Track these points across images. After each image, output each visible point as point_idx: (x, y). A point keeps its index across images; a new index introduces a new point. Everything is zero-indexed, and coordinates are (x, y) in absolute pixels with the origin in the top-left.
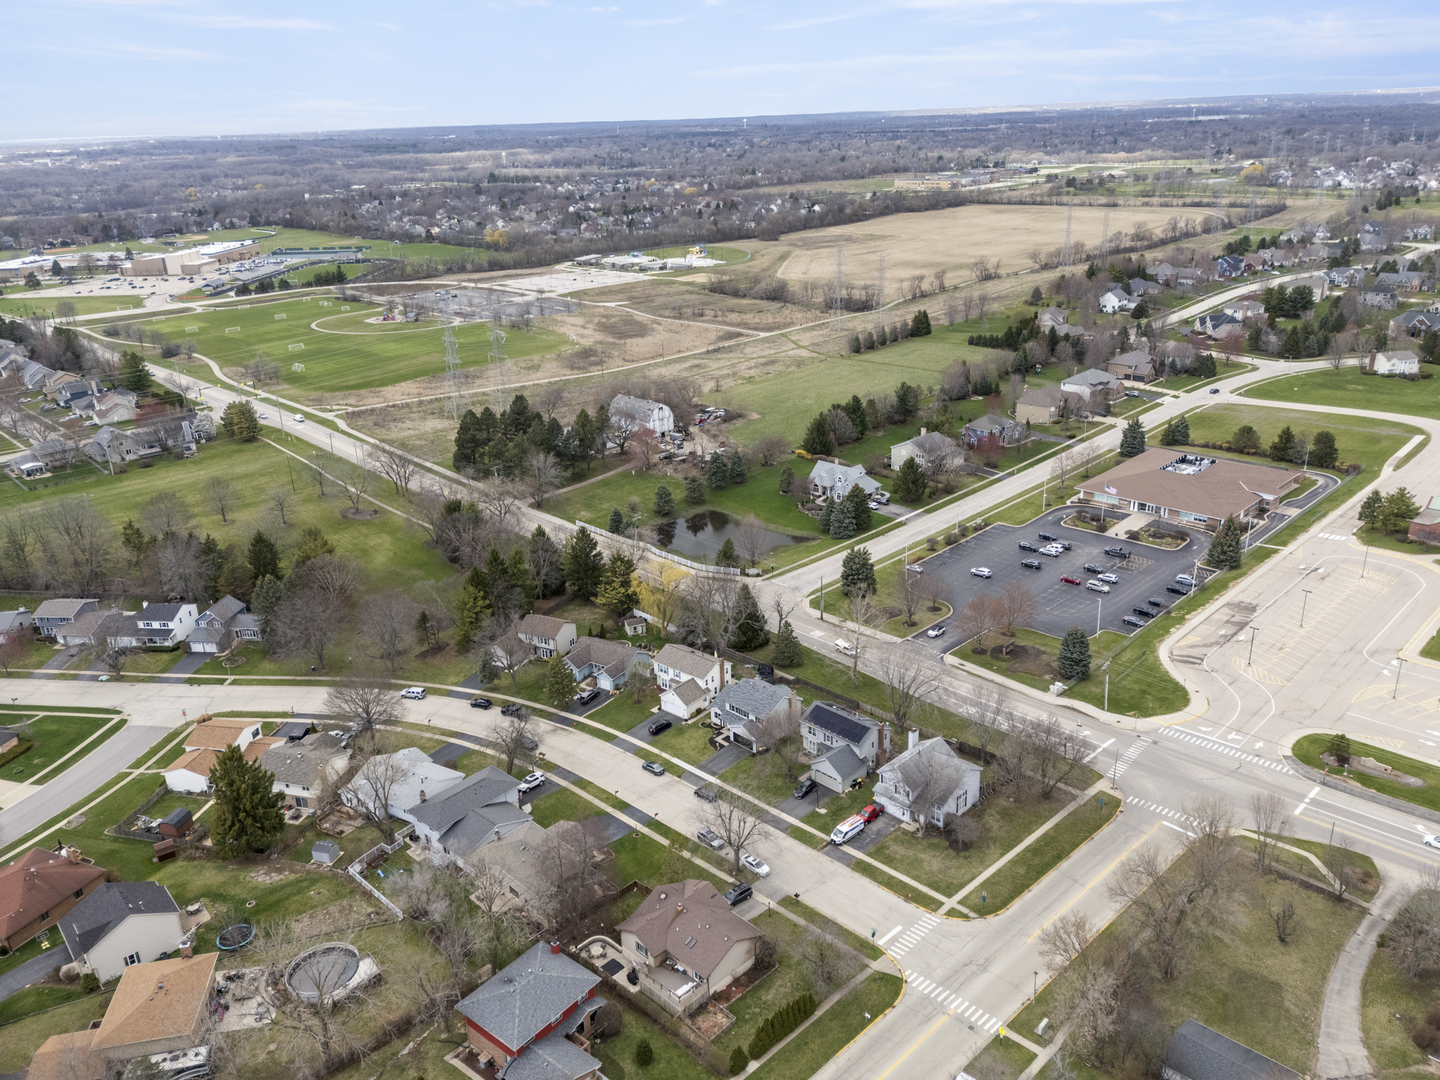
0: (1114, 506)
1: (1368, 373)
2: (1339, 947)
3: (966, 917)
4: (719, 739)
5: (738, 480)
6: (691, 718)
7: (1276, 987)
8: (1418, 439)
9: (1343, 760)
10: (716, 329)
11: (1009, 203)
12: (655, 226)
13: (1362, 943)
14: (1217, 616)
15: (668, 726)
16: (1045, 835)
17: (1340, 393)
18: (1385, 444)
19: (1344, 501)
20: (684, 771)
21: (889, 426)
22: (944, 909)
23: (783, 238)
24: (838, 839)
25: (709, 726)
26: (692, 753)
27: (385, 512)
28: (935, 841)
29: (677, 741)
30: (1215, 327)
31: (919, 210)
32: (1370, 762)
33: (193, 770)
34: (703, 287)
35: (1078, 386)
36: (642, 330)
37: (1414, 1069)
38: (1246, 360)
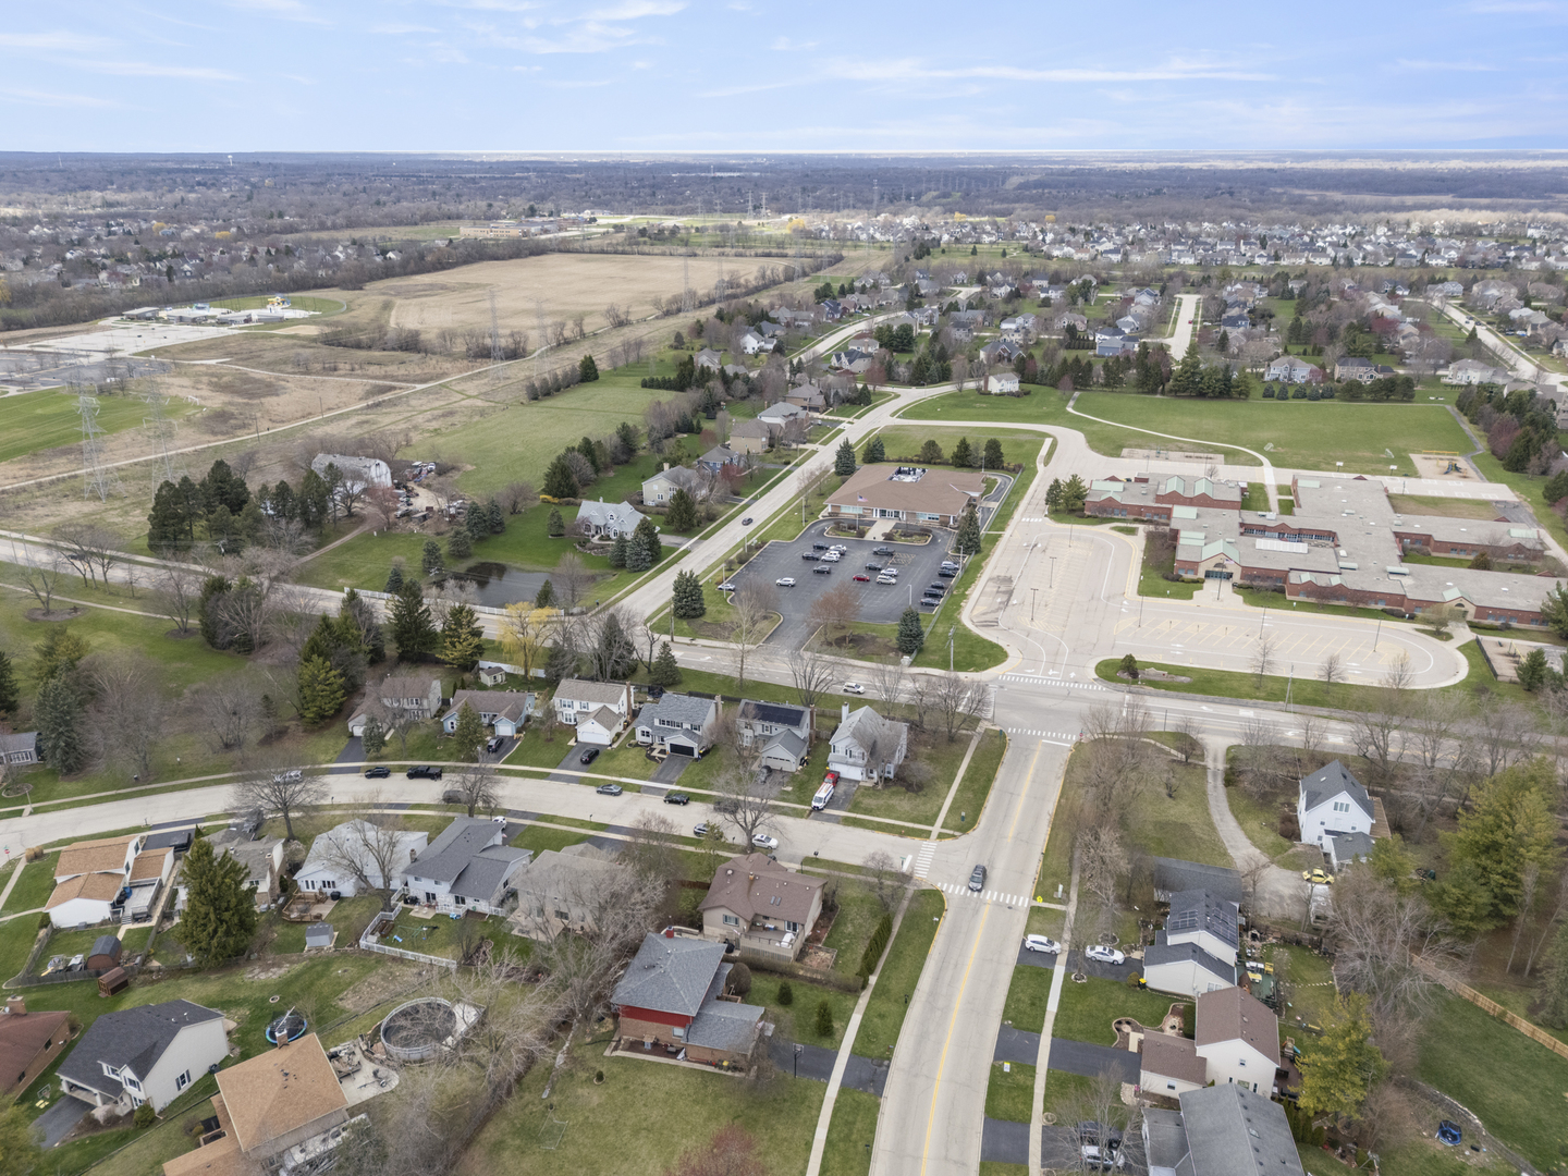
0: (860, 516)
1: (983, 393)
2: (1205, 793)
3: (953, 836)
4: (655, 753)
5: (498, 529)
6: (614, 742)
7: (1184, 826)
8: (1048, 442)
9: (1134, 674)
10: (360, 385)
11: (591, 252)
12: (199, 274)
13: (1215, 787)
14: (987, 589)
15: (597, 753)
16: (969, 767)
17: (973, 411)
18: (1028, 446)
19: (1025, 493)
20: (640, 786)
21: (616, 467)
22: (934, 835)
23: (369, 286)
24: (820, 805)
25: (637, 745)
26: (637, 770)
27: (85, 608)
28: (894, 789)
29: (615, 764)
30: (850, 362)
31: (503, 259)
32: (1152, 670)
33: (89, 897)
34: (314, 340)
35: (774, 417)
36: (270, 389)
37: (1291, 851)
38: (888, 389)
